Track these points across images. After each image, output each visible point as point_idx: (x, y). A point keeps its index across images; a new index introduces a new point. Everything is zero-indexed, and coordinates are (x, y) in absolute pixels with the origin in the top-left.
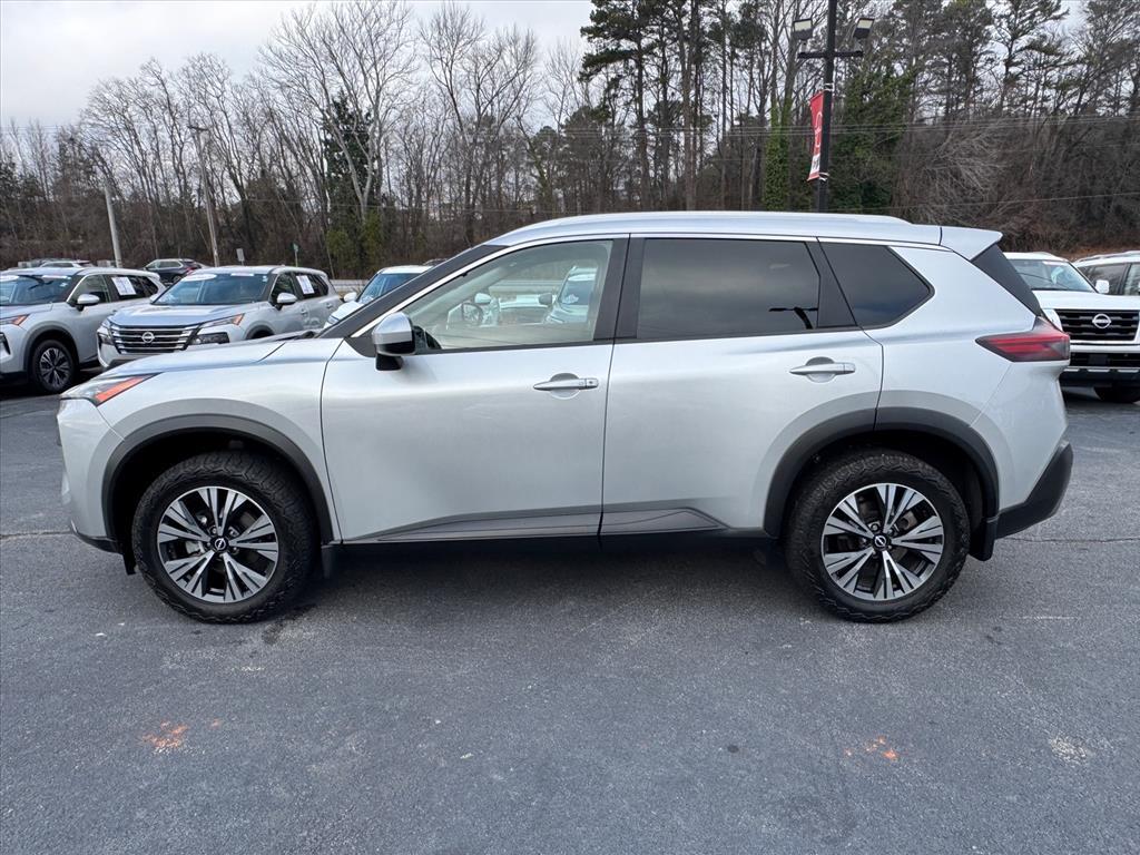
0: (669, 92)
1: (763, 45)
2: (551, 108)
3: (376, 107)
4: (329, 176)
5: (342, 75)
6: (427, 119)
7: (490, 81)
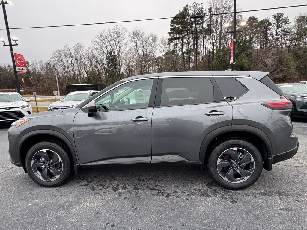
0: (190, 46)
1: (213, 34)
2: (161, 51)
3: (119, 53)
4: (108, 69)
5: (111, 46)
6: (131, 55)
7: (146, 46)
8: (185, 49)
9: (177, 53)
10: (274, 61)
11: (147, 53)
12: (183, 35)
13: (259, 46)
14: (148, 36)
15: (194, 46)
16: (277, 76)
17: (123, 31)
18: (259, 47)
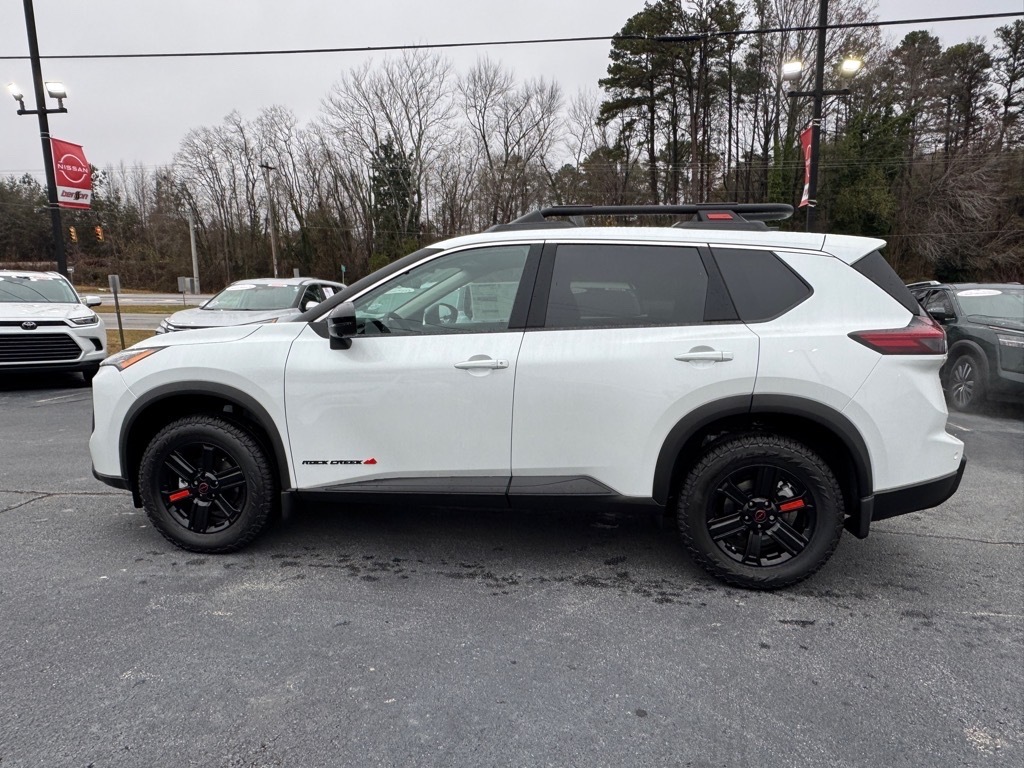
0: (679, 133)
2: (572, 148)
3: (418, 148)
4: (376, 206)
6: (462, 158)
7: (518, 125)
8: (660, 143)
9: (631, 156)
10: (995, 201)
11: (521, 150)
12: (657, 90)
13: (940, 142)
14: (527, 90)
15: (694, 134)
16: (1000, 258)
17: (438, 70)
18: (941, 146)
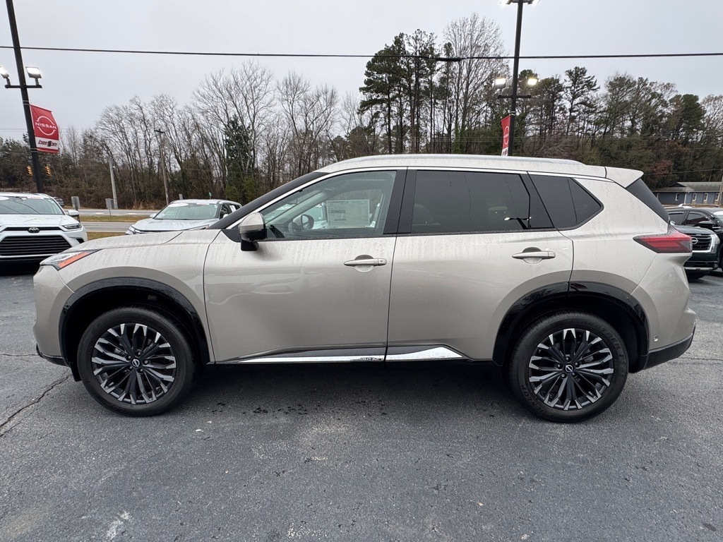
0: (403, 120)
1: (450, 98)
2: (344, 126)
3: (253, 123)
4: (227, 157)
5: (236, 107)
7: (312, 112)
8: (393, 125)
9: (376, 133)
11: (313, 127)
12: (391, 95)
14: (318, 92)
15: (412, 121)
17: (265, 77)
18: (538, 132)
